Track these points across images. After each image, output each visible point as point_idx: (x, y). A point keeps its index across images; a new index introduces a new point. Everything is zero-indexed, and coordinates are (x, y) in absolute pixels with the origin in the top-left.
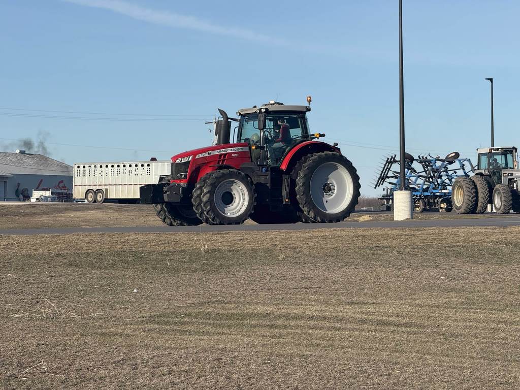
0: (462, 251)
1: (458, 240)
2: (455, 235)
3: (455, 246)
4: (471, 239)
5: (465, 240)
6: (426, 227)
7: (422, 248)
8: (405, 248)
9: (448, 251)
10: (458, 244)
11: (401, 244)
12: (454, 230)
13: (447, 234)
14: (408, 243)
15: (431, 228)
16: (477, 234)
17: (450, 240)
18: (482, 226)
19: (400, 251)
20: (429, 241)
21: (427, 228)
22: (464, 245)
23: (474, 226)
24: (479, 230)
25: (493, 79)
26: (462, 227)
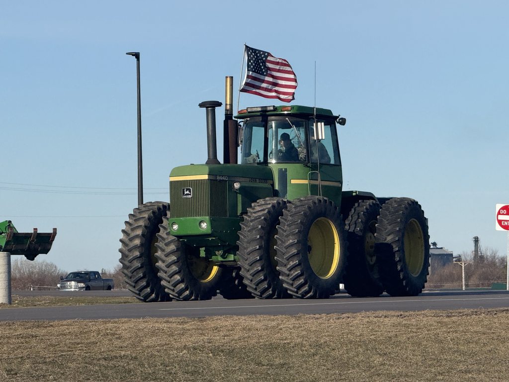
0: (131, 366)
1: (121, 344)
2: (113, 334)
3: (116, 357)
4: (144, 344)
5: (134, 346)
6: (54, 320)
7: (53, 363)
8: (21, 363)
9: (106, 368)
10: (123, 353)
11: (12, 356)
12: (110, 325)
13: (98, 334)
14: (26, 353)
15: (65, 322)
16: (154, 333)
17: (105, 346)
18: (159, 316)
19: (12, 370)
20: (66, 348)
21: (56, 322)
22: (134, 355)
23: (144, 317)
24: (157, 325)
25: (139, 53)
26: (124, 320)
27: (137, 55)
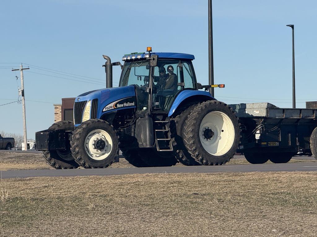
0: (287, 198)
1: (281, 186)
2: (277, 180)
3: (279, 193)
4: (295, 186)
5: (289, 187)
6: (244, 172)
7: (244, 196)
8: (225, 196)
9: (273, 199)
10: (282, 191)
11: (221, 191)
12: (275, 175)
13: (269, 180)
14: (228, 190)
15: (250, 173)
16: (300, 180)
17: (272, 187)
18: (303, 171)
19: (221, 199)
20: (251, 188)
21: (246, 173)
22: (289, 192)
23: (294, 171)
24: (302, 175)
25: (293, 25)
26: (283, 172)
27: (292, 27)
